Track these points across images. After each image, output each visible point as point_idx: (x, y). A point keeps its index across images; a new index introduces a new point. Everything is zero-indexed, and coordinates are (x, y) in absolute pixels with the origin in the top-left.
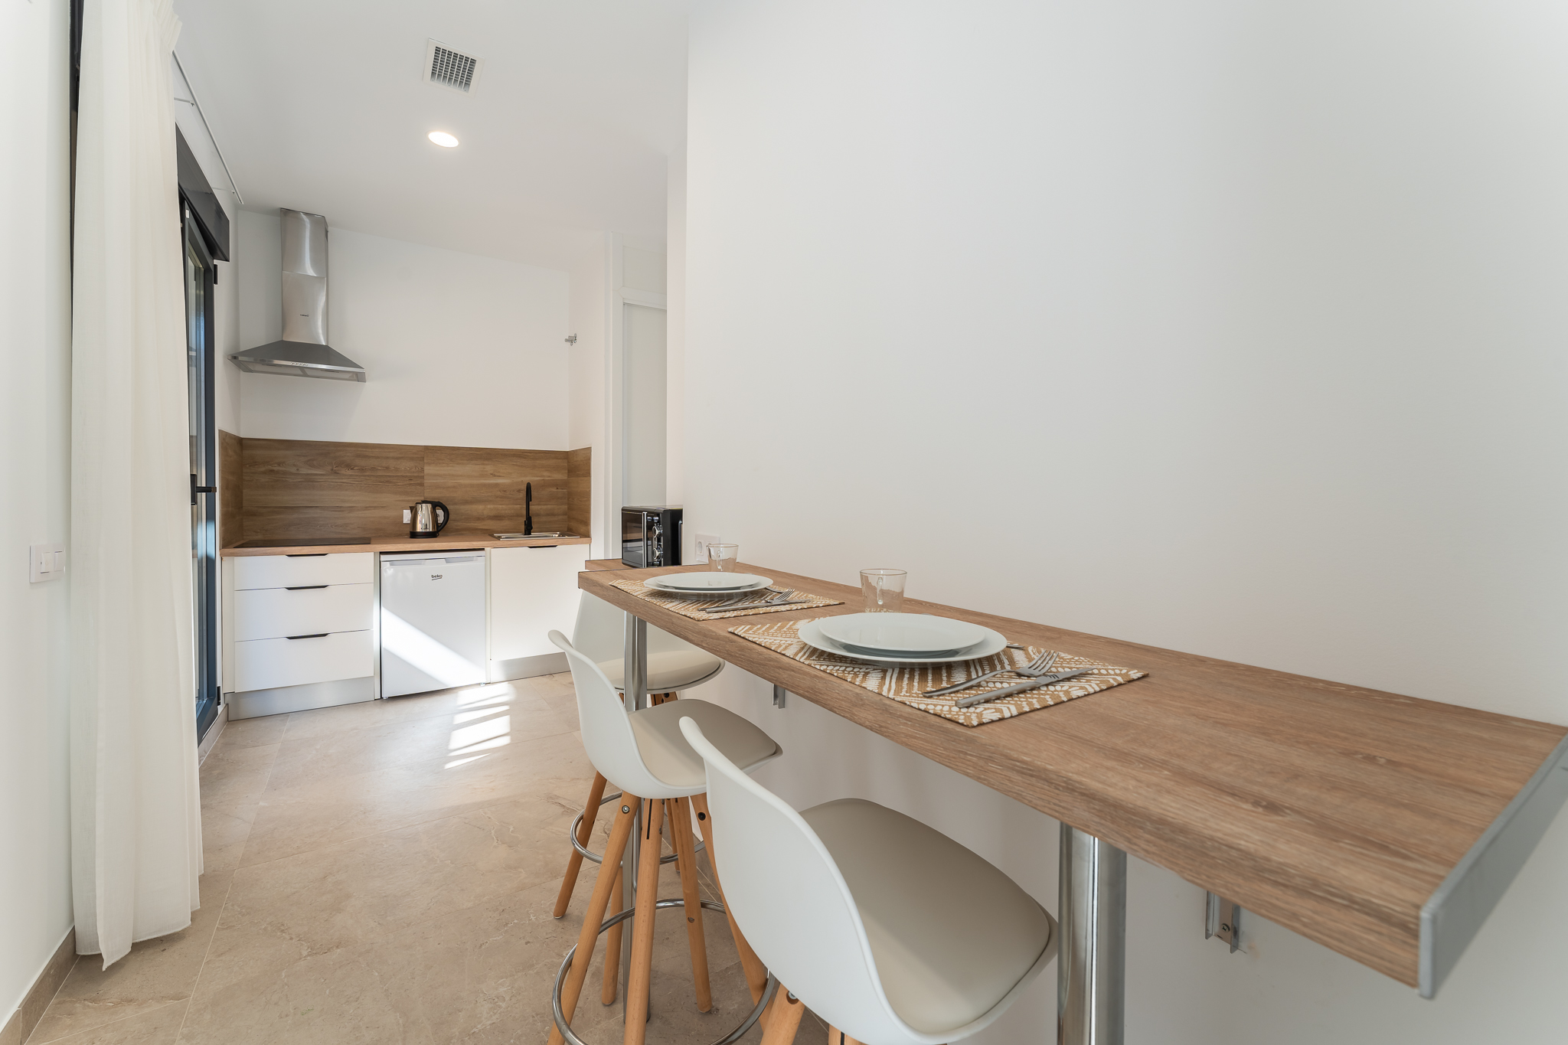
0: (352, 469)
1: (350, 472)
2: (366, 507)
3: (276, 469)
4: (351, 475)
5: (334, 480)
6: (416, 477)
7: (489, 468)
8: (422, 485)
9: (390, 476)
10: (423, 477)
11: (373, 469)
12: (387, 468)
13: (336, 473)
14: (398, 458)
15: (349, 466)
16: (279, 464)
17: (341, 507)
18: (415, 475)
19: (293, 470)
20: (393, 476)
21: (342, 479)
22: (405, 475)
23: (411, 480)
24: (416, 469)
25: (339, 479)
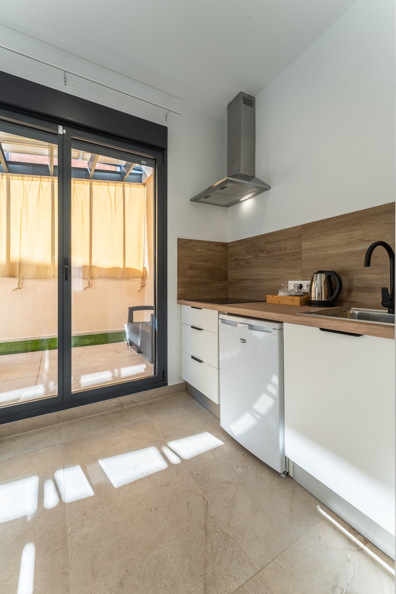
0: (264, 253)
1: (263, 255)
2: (270, 279)
3: (237, 257)
4: (263, 257)
5: (256, 262)
6: (297, 253)
7: (357, 233)
8: (300, 259)
9: (281, 255)
10: (300, 253)
11: (273, 251)
12: (280, 248)
13: (257, 256)
14: (286, 240)
15: (262, 251)
16: (238, 254)
17: (259, 279)
18: (296, 251)
19: (242, 257)
20: (283, 255)
21: (260, 260)
22: (290, 252)
23: (293, 256)
24: (296, 246)
25: (258, 260)
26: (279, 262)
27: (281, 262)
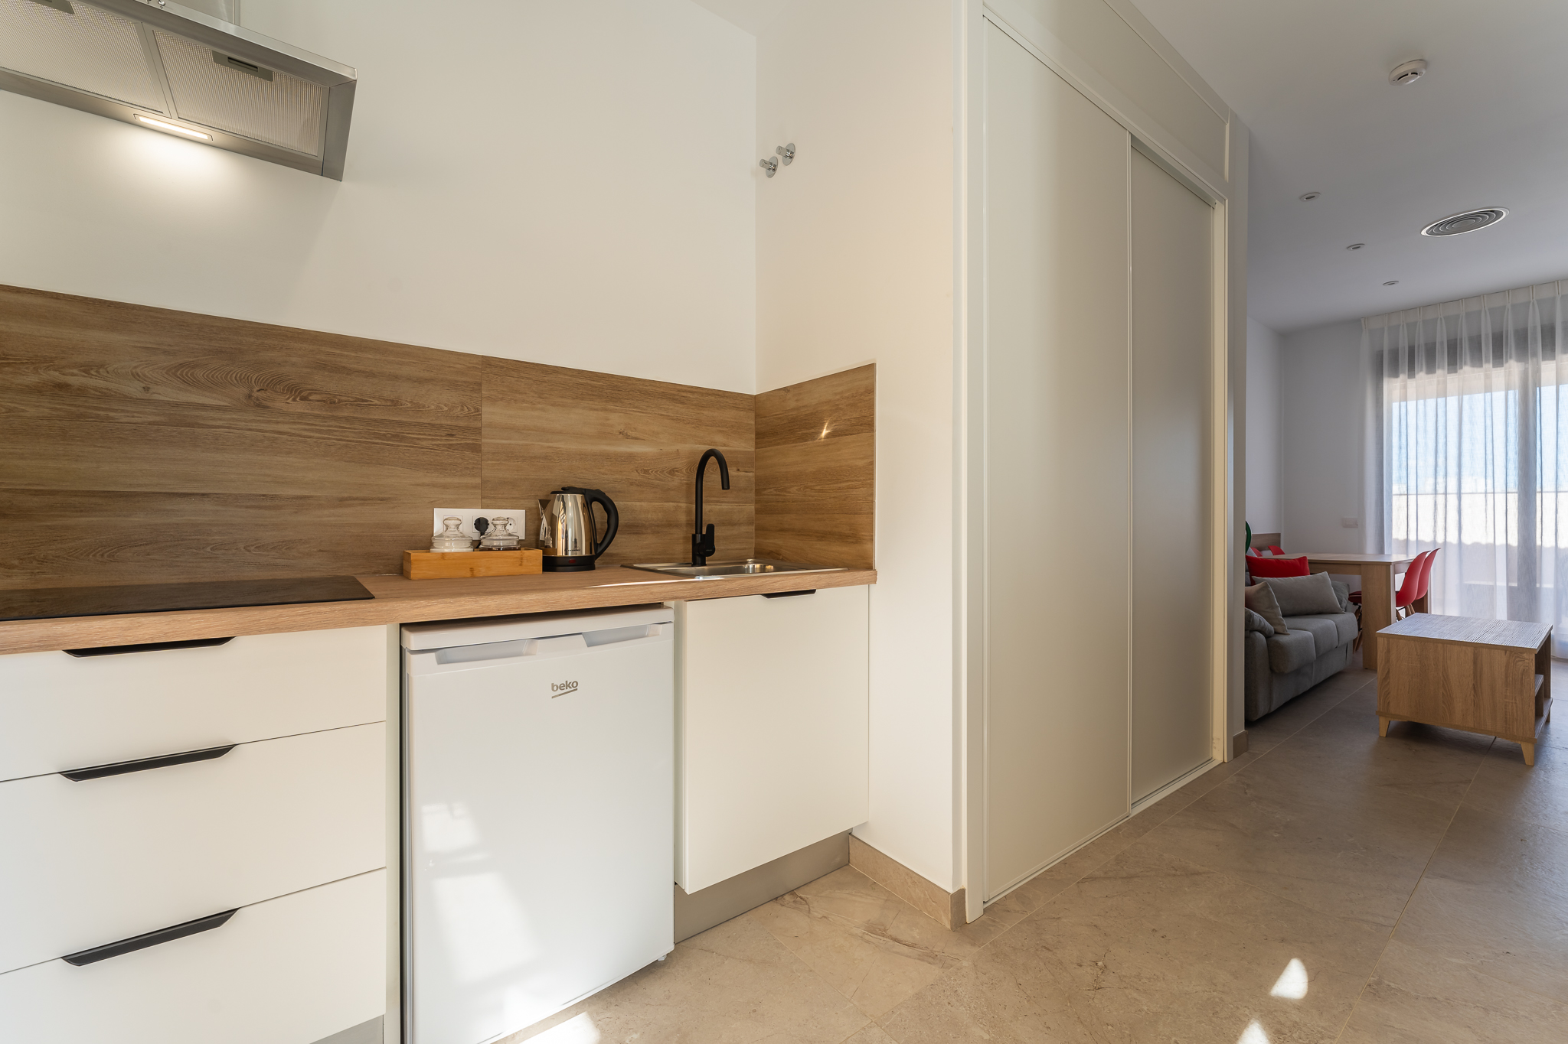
0: (304, 399)
1: (299, 407)
3: (76, 382)
4: (301, 415)
5: (254, 426)
6: (464, 429)
7: (617, 419)
8: (476, 448)
9: (401, 424)
10: (478, 431)
11: (360, 402)
12: (395, 403)
13: (259, 406)
14: (420, 381)
15: (296, 391)
16: (86, 369)
18: (462, 423)
20: (410, 424)
21: (277, 423)
22: (439, 422)
23: (452, 435)
24: (463, 410)
25: (269, 422)
26: (388, 445)
27: (398, 446)
